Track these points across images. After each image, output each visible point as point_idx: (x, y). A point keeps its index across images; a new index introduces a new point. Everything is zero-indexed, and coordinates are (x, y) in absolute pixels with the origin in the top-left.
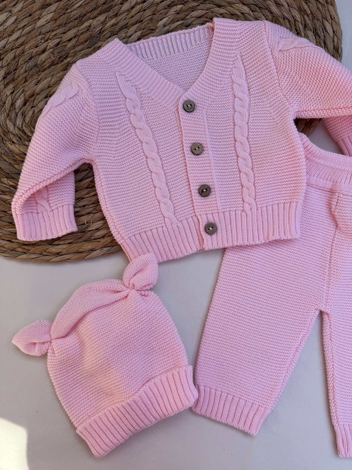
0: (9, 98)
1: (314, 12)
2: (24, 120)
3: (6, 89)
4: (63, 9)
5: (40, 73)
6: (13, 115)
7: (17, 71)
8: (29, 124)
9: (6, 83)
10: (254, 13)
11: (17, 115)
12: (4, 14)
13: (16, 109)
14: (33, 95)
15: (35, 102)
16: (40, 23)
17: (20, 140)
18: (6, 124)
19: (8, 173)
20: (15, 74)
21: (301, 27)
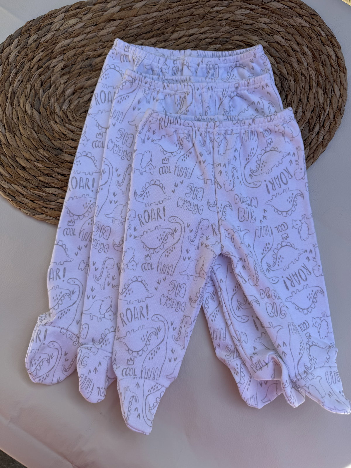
0: (62, 86)
1: (327, 74)
2: (69, 106)
3: (61, 78)
4: (124, 26)
5: (92, 72)
6: (61, 100)
7: (74, 66)
8: (73, 110)
9: (62, 73)
10: (278, 65)
11: (65, 101)
12: (76, 19)
13: (65, 96)
14: (82, 88)
15: (83, 94)
16: (102, 33)
17: (62, 122)
18: (54, 106)
19: (45, 146)
20: (71, 68)
21: (314, 84)
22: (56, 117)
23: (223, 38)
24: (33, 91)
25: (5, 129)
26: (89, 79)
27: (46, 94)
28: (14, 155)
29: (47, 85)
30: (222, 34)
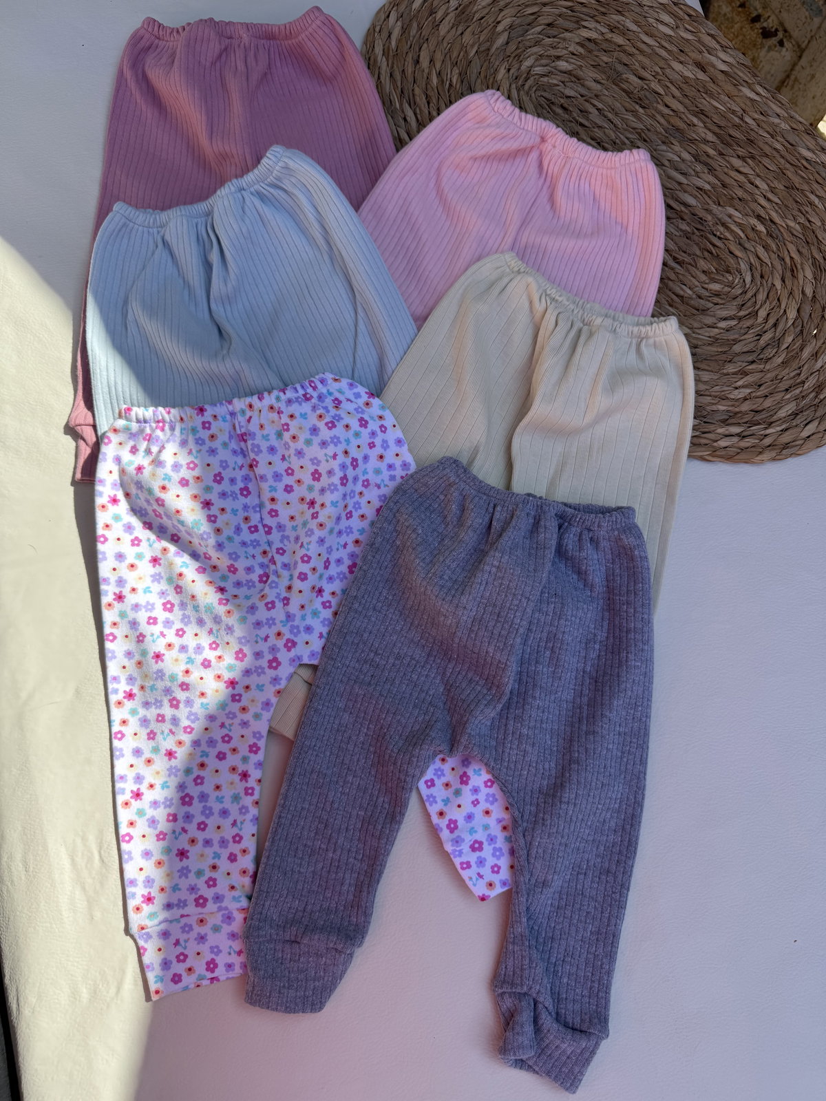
22: (516, 66)
23: (779, 230)
24: (533, 17)
25: (457, 9)
26: (598, 82)
27: (539, 36)
28: (427, 39)
29: (553, 32)
30: (784, 225)
